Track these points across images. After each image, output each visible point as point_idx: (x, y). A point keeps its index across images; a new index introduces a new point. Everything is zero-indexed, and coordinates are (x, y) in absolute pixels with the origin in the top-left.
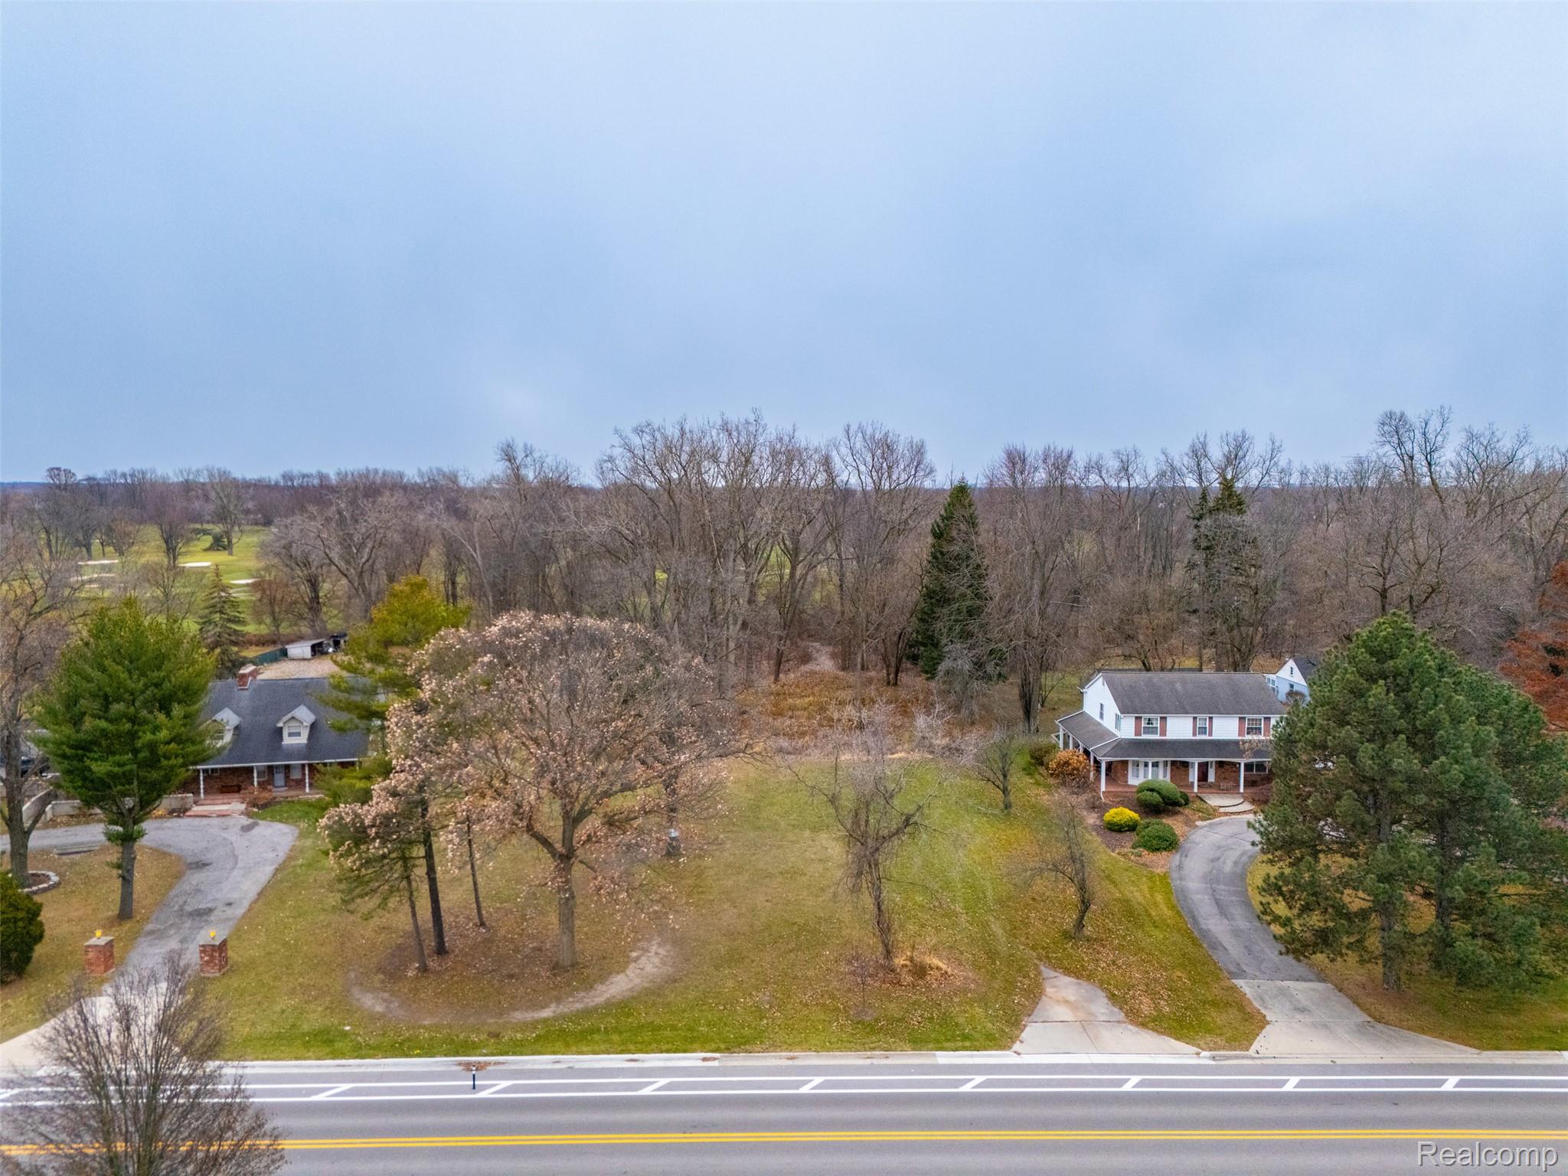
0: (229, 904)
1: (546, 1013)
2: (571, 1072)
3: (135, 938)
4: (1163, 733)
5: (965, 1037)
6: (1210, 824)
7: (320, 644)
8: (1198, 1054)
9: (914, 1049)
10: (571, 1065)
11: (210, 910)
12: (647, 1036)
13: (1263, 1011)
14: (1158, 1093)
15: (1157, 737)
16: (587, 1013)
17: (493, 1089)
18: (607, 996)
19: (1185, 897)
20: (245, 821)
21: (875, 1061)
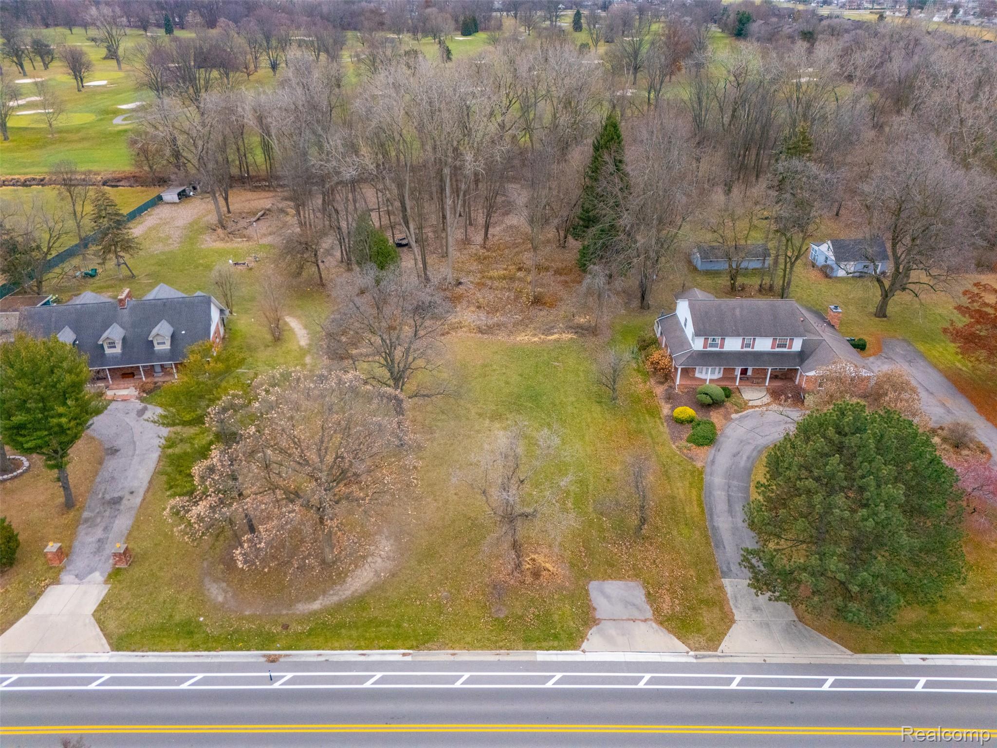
0: (132, 493)
1: (316, 606)
2: (328, 665)
3: (77, 527)
4: (722, 346)
5: (556, 637)
6: (741, 417)
7: (184, 191)
8: (688, 652)
9: (524, 649)
10: (327, 658)
11: (121, 498)
12: (371, 633)
13: (734, 611)
14: (658, 689)
15: (718, 349)
16: (339, 607)
17: (283, 681)
18: (353, 589)
19: (710, 493)
20: (139, 405)
21: (502, 658)
